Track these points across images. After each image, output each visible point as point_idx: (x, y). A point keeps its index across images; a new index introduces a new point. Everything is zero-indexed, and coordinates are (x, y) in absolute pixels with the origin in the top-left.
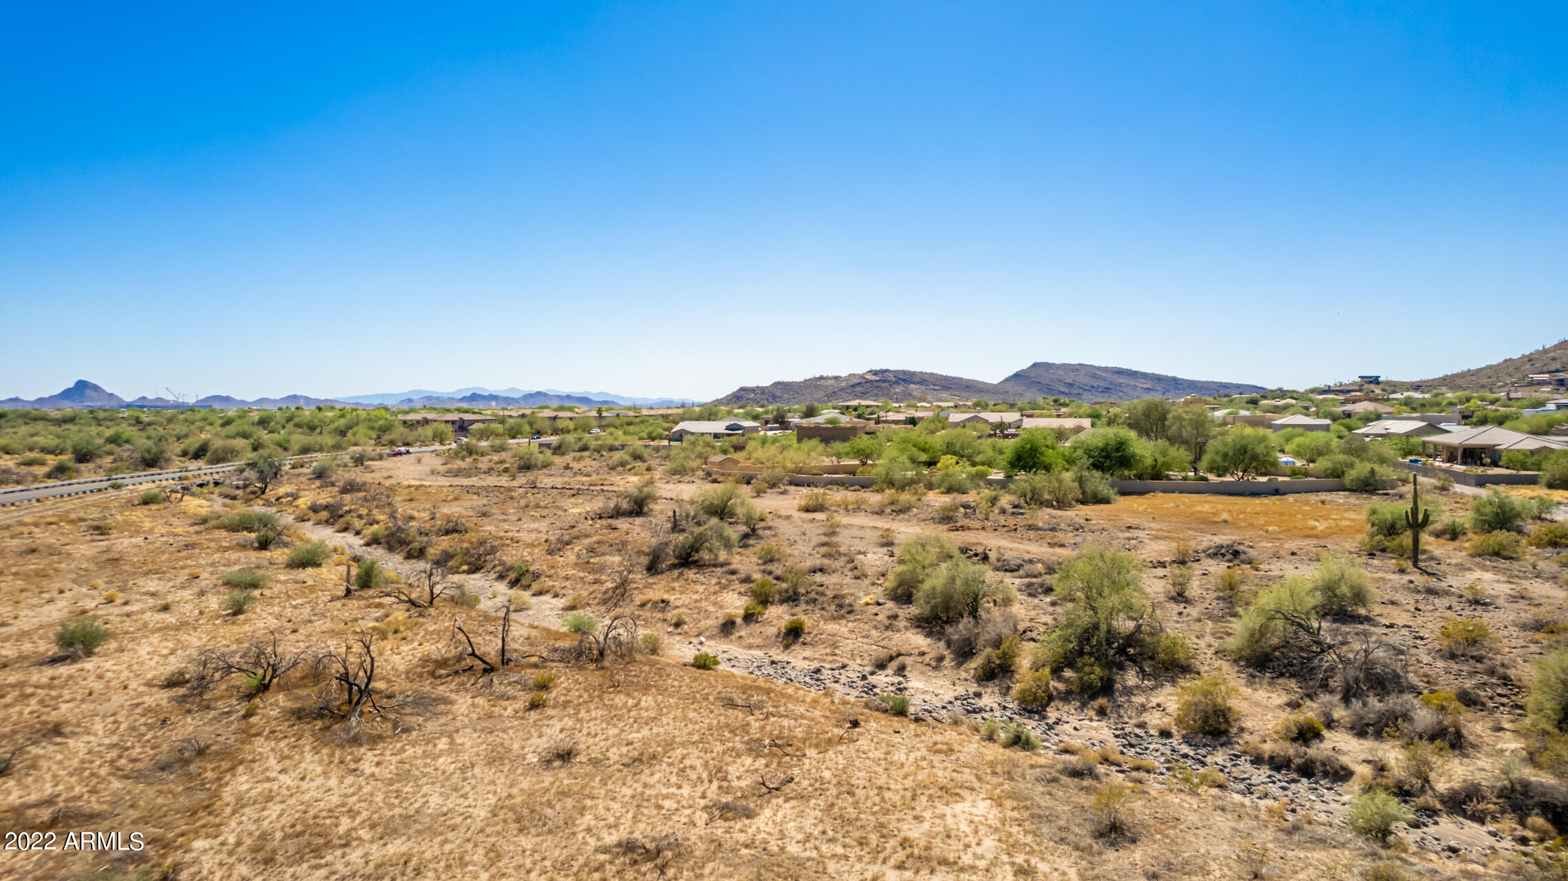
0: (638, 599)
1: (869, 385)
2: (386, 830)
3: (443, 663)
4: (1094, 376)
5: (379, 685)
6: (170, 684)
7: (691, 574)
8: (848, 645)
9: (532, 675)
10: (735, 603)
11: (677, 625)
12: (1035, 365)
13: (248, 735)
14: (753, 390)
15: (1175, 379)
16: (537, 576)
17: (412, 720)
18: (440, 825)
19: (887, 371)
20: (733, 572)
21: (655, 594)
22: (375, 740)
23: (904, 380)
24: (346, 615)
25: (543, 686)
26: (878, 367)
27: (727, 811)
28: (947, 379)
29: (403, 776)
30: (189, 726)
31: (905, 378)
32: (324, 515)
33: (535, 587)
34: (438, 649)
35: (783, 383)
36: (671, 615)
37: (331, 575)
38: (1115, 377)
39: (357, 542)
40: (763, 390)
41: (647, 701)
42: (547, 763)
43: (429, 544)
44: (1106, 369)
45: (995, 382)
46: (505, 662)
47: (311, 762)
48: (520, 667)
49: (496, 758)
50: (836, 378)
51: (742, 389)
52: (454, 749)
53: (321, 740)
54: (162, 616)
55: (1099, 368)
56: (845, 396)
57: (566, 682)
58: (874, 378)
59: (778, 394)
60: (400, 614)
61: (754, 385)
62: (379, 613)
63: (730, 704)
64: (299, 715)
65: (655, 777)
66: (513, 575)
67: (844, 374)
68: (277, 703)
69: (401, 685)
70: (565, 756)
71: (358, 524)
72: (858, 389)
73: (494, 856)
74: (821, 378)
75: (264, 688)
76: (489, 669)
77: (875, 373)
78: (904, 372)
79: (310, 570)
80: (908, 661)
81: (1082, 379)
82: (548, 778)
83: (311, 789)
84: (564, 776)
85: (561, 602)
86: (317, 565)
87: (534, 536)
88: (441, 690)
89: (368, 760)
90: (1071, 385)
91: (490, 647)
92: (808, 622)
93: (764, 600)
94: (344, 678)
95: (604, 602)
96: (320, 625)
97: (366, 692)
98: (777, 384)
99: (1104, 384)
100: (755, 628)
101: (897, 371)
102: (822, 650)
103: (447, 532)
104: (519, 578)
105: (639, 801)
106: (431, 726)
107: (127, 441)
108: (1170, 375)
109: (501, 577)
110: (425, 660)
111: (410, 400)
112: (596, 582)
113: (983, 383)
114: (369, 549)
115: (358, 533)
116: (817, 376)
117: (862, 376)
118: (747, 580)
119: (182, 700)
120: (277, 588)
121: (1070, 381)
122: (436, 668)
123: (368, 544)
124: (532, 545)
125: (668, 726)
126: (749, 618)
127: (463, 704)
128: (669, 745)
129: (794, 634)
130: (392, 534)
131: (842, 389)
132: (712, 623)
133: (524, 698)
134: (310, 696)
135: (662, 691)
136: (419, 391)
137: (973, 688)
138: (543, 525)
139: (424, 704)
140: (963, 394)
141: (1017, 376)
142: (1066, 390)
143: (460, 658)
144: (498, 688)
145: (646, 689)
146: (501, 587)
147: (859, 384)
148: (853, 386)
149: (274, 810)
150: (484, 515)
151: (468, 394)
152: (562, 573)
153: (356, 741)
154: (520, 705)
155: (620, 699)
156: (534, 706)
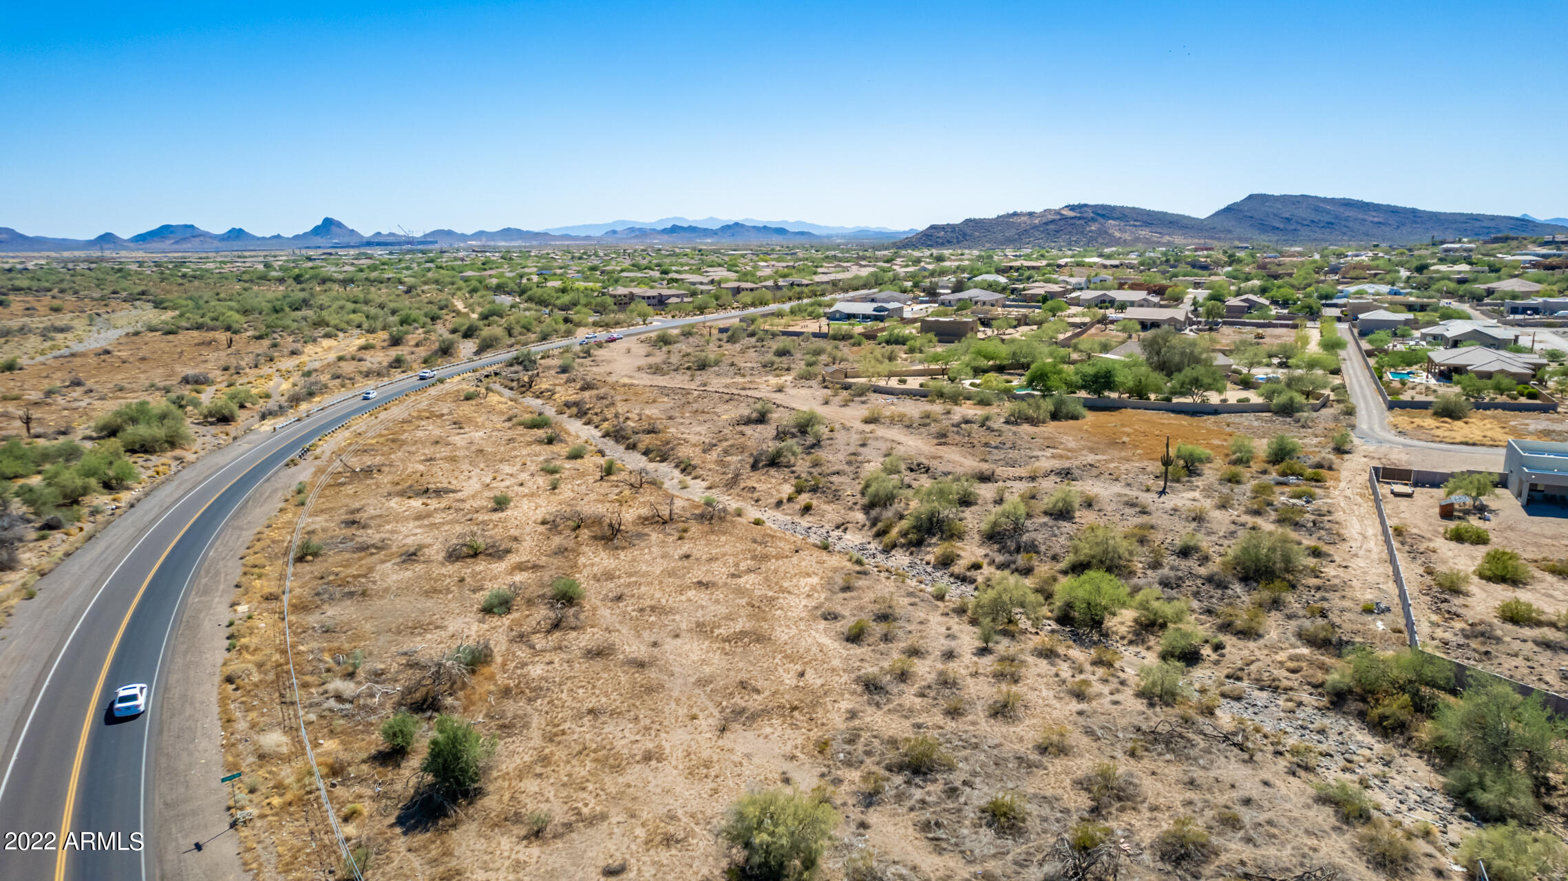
0: (742, 485)
1: (1062, 223)
2: (630, 575)
3: (646, 519)
4: (1317, 209)
5: (622, 527)
6: (544, 523)
7: (773, 471)
8: (829, 516)
9: (681, 525)
10: (787, 489)
11: (757, 501)
12: (1251, 197)
13: (579, 544)
14: (943, 228)
15: (1414, 212)
16: (695, 468)
17: (636, 542)
18: (646, 574)
19: (1085, 205)
20: (793, 472)
21: (750, 483)
22: (623, 548)
23: (1103, 216)
24: (602, 491)
25: (685, 531)
26: (1075, 202)
27: (733, 576)
28: (1150, 214)
29: (634, 560)
30: (557, 540)
31: (1104, 213)
32: (574, 410)
33: (694, 474)
34: (645, 511)
35: (974, 221)
36: (756, 495)
37: (591, 462)
38: (1342, 210)
39: (597, 433)
40: (952, 228)
41: (723, 538)
42: (681, 559)
43: (639, 441)
44: (1333, 201)
45: (1203, 217)
46: (671, 520)
47: (603, 555)
48: (677, 522)
49: (664, 556)
50: (1031, 214)
51: (933, 227)
52: (650, 552)
53: (605, 547)
54: (521, 489)
55: (1325, 200)
56: (1036, 234)
57: (695, 528)
58: (1072, 214)
59: (969, 231)
60: (627, 492)
61: (945, 223)
62: (617, 490)
63: (755, 541)
64: (595, 538)
65: (715, 565)
66: (683, 466)
67: (1038, 209)
68: (585, 533)
69: (630, 527)
70: (687, 557)
71: (596, 419)
72: (1052, 227)
73: (661, 582)
74: (1015, 214)
75: (579, 527)
76: (665, 523)
77: (1072, 208)
78: (1103, 207)
79: (579, 461)
80: (849, 525)
81: (1302, 213)
82: (680, 563)
83: (605, 562)
84: (686, 563)
85: (705, 484)
86: (582, 457)
87: (697, 438)
88: (646, 530)
89: (622, 555)
90: (1288, 220)
91: (665, 512)
92: (815, 503)
93: (799, 491)
94: (611, 525)
95: (726, 485)
96: (593, 496)
97: (618, 531)
98: (968, 221)
99: (1327, 218)
100: (791, 504)
101: (1096, 206)
102: (818, 518)
103: (649, 432)
104: (686, 468)
105: (708, 571)
106: (643, 544)
107: (415, 321)
108: (1409, 205)
109: (677, 466)
110: (639, 517)
111: (614, 232)
112: (724, 473)
113: (1189, 218)
114: (605, 440)
115: (596, 427)
116: (1011, 212)
117: (1058, 212)
118: (798, 477)
119: (550, 530)
120: (567, 473)
121: (1287, 215)
122: (644, 520)
123: (604, 437)
124: (695, 445)
125: (727, 548)
126: (790, 499)
127: (654, 536)
128: (724, 555)
129: (807, 509)
130: (617, 431)
131: (1035, 227)
132: (773, 501)
133: (677, 535)
134: (596, 530)
135: (731, 534)
136: (623, 222)
137: (870, 539)
138: (702, 429)
139: (640, 536)
140: (1165, 231)
141: (1229, 210)
142: (1281, 226)
143: (653, 517)
144: (668, 530)
145: (724, 533)
146: (677, 473)
147: (1053, 221)
148: (1046, 224)
149: (595, 568)
150: (670, 418)
151: (669, 225)
152: (708, 466)
153: (617, 548)
154: (675, 538)
155: (713, 537)
156: (680, 538)
